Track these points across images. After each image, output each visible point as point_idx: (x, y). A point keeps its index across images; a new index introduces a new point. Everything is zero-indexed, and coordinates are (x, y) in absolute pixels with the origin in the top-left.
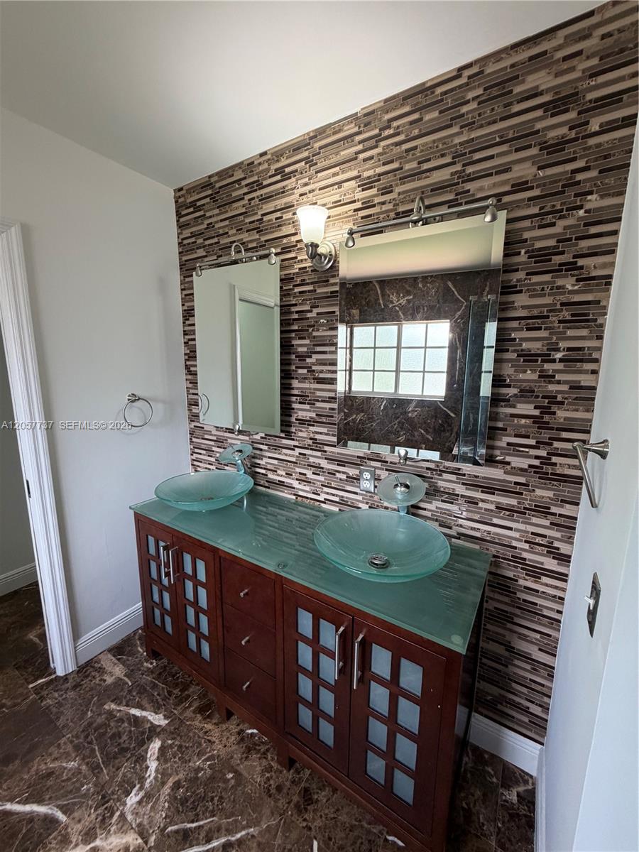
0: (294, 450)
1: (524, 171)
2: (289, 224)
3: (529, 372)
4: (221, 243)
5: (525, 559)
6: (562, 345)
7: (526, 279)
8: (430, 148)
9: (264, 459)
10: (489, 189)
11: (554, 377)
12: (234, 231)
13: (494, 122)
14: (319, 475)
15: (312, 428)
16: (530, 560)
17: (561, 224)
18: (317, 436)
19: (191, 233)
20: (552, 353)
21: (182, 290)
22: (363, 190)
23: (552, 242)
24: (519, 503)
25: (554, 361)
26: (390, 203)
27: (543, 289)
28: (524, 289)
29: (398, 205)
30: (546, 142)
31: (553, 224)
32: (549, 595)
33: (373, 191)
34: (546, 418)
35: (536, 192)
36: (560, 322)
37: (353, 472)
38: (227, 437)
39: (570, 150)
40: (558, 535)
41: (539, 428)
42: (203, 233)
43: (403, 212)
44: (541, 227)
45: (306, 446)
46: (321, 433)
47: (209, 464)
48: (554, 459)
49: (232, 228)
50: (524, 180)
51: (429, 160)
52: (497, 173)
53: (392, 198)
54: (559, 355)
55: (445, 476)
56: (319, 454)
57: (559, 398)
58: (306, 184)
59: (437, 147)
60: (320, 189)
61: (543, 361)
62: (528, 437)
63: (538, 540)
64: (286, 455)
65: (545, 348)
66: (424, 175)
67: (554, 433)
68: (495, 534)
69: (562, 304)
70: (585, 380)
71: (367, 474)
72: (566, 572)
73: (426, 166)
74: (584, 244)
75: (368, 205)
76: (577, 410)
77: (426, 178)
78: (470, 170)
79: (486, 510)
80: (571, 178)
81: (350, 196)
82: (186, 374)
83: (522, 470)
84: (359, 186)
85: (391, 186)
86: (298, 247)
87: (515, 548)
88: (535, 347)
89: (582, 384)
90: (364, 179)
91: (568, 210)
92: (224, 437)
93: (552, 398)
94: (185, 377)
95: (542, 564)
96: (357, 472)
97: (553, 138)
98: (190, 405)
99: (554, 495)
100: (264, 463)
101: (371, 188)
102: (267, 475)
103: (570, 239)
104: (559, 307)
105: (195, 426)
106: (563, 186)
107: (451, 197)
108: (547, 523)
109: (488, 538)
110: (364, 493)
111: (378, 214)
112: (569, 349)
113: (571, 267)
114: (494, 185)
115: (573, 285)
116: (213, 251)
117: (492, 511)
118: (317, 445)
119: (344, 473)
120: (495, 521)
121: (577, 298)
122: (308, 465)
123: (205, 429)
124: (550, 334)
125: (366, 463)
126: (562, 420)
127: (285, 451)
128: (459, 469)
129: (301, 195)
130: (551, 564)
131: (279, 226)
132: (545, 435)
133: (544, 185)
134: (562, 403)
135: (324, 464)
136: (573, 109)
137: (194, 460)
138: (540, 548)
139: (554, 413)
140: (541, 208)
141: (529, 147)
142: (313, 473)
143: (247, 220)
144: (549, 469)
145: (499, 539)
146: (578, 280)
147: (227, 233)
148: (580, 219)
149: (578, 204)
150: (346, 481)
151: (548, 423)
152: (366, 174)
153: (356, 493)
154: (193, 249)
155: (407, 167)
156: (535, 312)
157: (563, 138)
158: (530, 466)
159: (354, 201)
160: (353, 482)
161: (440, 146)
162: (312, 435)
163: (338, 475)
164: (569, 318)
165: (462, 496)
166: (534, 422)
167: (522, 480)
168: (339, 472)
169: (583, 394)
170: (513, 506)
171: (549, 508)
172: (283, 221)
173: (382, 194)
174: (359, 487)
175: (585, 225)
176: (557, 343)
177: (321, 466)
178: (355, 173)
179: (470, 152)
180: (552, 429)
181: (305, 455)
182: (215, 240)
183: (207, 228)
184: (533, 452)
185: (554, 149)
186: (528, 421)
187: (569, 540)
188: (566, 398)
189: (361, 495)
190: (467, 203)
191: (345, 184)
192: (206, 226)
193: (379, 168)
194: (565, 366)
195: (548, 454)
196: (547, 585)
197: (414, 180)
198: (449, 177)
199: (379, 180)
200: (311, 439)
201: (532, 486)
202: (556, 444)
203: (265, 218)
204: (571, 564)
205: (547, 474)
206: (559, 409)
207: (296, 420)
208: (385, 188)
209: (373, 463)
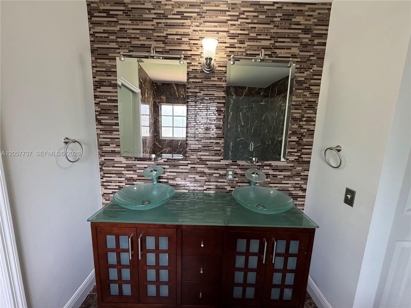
0: (188, 166)
1: (295, 51)
2: (187, 44)
3: (295, 125)
4: (133, 43)
5: (293, 194)
6: (305, 115)
7: (295, 91)
8: (262, 30)
9: (166, 173)
10: (284, 54)
11: (303, 127)
12: (145, 38)
13: (286, 29)
14: (203, 176)
15: (199, 153)
16: (295, 194)
17: (306, 73)
18: (202, 157)
19: (104, 30)
20: (303, 118)
21: (93, 67)
22: (230, 39)
23: (303, 79)
24: (291, 173)
25: (302, 121)
26: (243, 48)
27: (300, 95)
28: (295, 94)
29: (247, 50)
30: (302, 43)
31: (303, 73)
32: (300, 204)
33: (235, 41)
34: (300, 141)
35: (299, 60)
36: (305, 107)
37: (222, 172)
38: (135, 164)
39: (309, 48)
40: (303, 182)
41: (298, 145)
42: (116, 33)
43: (250, 54)
44: (300, 73)
45: (196, 163)
46: (205, 155)
47: (119, 182)
48: (302, 156)
49: (142, 36)
50: (295, 54)
51: (261, 35)
52: (286, 49)
53: (244, 46)
54: (304, 119)
55: (265, 167)
56: (203, 166)
57: (304, 134)
58: (198, 26)
59: (264, 31)
60: (206, 31)
61: (299, 121)
62: (294, 149)
63: (297, 186)
64: (182, 169)
65: (300, 116)
66: (259, 41)
67: (302, 147)
68: (283, 187)
69: (306, 101)
70: (311, 128)
71: (230, 172)
72: (305, 195)
73: (259, 37)
74: (312, 81)
75: (232, 46)
76: (309, 138)
77: (259, 42)
78: (277, 44)
79: (280, 178)
80: (309, 58)
81: (223, 39)
82: (97, 125)
83: (293, 161)
84: (228, 36)
85: (244, 41)
86: (192, 58)
87: (290, 190)
88: (298, 116)
89: (311, 129)
90: (231, 34)
91: (308, 68)
92: (134, 164)
93: (302, 134)
94: (96, 127)
95: (298, 194)
96: (225, 172)
97: (304, 42)
98: (100, 145)
99: (302, 168)
100: (166, 176)
101: (234, 39)
102: (168, 182)
103: (308, 79)
104: (304, 102)
105: (105, 159)
106: (307, 60)
107: (270, 53)
108: (300, 179)
109: (281, 189)
110: (229, 181)
111: (237, 52)
112: (307, 117)
113: (308, 89)
114: (286, 53)
115: (309, 95)
116: (125, 47)
117: (282, 178)
118: (202, 162)
119: (217, 173)
120: (283, 182)
121: (310, 100)
122: (196, 173)
123: (115, 160)
124: (302, 111)
125: (229, 167)
126: (305, 142)
127: (181, 167)
128: (271, 164)
129: (194, 31)
130: (301, 193)
131: (179, 43)
132: (300, 148)
133: (301, 58)
134: (305, 136)
135: (206, 171)
136: (310, 34)
137: (103, 182)
138: (297, 188)
139: (302, 140)
140: (300, 66)
141: (297, 42)
142: (200, 176)
143: (156, 34)
144: (301, 160)
145: (284, 189)
146: (310, 94)
147: (139, 38)
148: (311, 72)
149: (311, 67)
150: (219, 177)
151: (300, 143)
152: (231, 32)
153: (224, 182)
154: (106, 42)
155: (251, 35)
156: (298, 103)
157: (307, 43)
158: (295, 159)
159: (226, 43)
160: (223, 177)
161: (266, 31)
162: (199, 157)
163: (214, 175)
164: (307, 106)
165: (272, 175)
166: (297, 143)
167: (292, 165)
168: (215, 173)
169: (311, 132)
170: (289, 175)
171: (300, 174)
172: (182, 41)
173: (240, 43)
174: (226, 179)
175: (313, 75)
176: (304, 115)
177: (205, 172)
178: (226, 29)
179: (277, 37)
180: (302, 145)
181: (195, 167)
182: (128, 40)
183: (120, 31)
184: (296, 154)
185: (305, 45)
186: (295, 143)
187: (306, 183)
188: (306, 134)
189: (227, 182)
190: (275, 57)
191: (220, 33)
192: (119, 29)
193: (238, 31)
194: (306, 123)
195: (301, 154)
196: (299, 201)
197: (254, 42)
198: (269, 45)
199: (238, 36)
200: (198, 159)
201: (296, 166)
202: (303, 150)
203: (169, 37)
204: (306, 192)
205: (300, 161)
206: (304, 138)
207: (189, 150)
208: (241, 41)
209: (233, 167)
